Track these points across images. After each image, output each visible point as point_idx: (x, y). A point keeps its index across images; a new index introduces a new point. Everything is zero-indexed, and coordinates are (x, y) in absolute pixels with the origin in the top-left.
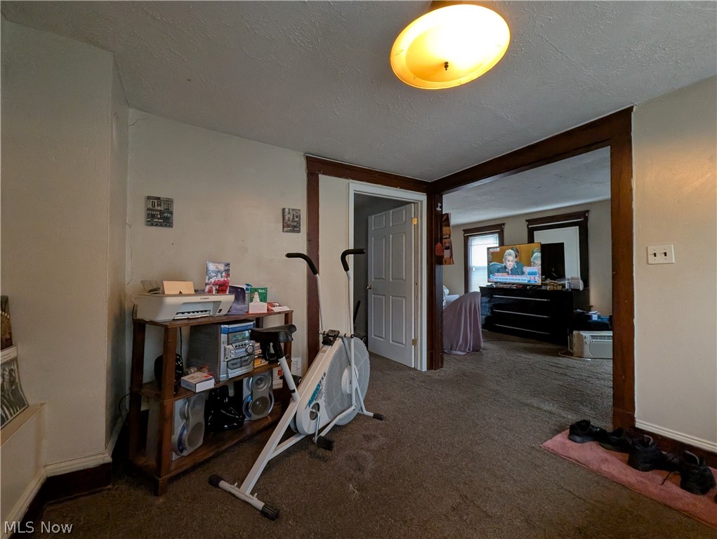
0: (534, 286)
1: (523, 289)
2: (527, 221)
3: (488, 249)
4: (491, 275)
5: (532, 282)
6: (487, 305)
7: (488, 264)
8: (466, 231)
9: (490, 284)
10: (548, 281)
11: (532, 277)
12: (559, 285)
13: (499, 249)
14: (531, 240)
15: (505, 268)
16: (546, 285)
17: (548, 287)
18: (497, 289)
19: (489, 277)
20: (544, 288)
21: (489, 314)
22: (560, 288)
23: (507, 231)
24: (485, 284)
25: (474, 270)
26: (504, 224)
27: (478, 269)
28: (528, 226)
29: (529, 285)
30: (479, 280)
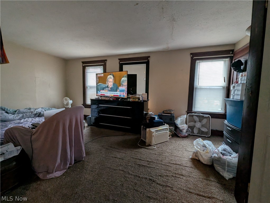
0: (122, 98)
1: (116, 100)
2: (119, 59)
3: (97, 74)
4: (98, 91)
5: (122, 96)
6: (96, 110)
7: (97, 85)
8: (83, 63)
9: (97, 97)
10: (130, 96)
11: (122, 93)
12: (137, 98)
13: (103, 75)
14: (121, 69)
15: (108, 87)
16: (129, 98)
17: (131, 99)
18: (101, 100)
19: (97, 93)
20: (128, 100)
21: (97, 116)
22: (137, 100)
23: (108, 64)
24: (94, 97)
25: (89, 88)
26: (106, 60)
27: (91, 87)
28: (119, 62)
29: (120, 98)
30: (92, 94)
